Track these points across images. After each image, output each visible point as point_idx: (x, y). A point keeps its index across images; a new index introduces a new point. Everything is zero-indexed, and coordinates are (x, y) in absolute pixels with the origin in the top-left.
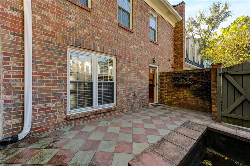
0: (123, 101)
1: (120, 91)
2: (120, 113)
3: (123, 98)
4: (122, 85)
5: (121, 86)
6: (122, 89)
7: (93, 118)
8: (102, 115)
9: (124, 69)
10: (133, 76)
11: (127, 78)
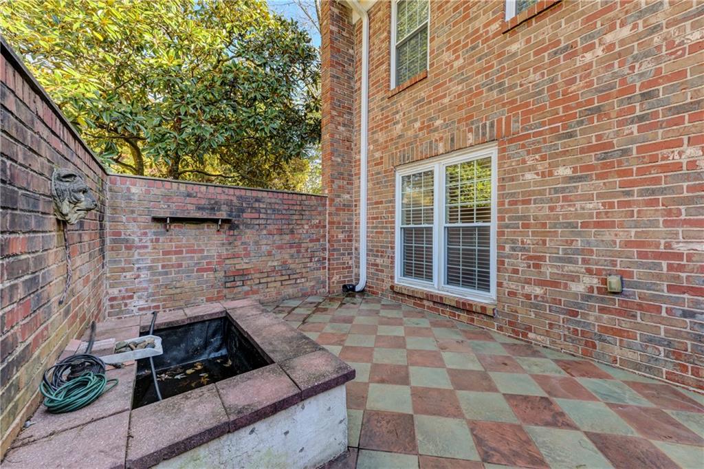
0: (528, 297)
1: (509, 258)
2: (509, 336)
3: (523, 287)
4: (520, 238)
5: (514, 241)
6: (521, 251)
7: (429, 308)
8: (448, 309)
9: (529, 176)
10: (599, 196)
11: (551, 209)
